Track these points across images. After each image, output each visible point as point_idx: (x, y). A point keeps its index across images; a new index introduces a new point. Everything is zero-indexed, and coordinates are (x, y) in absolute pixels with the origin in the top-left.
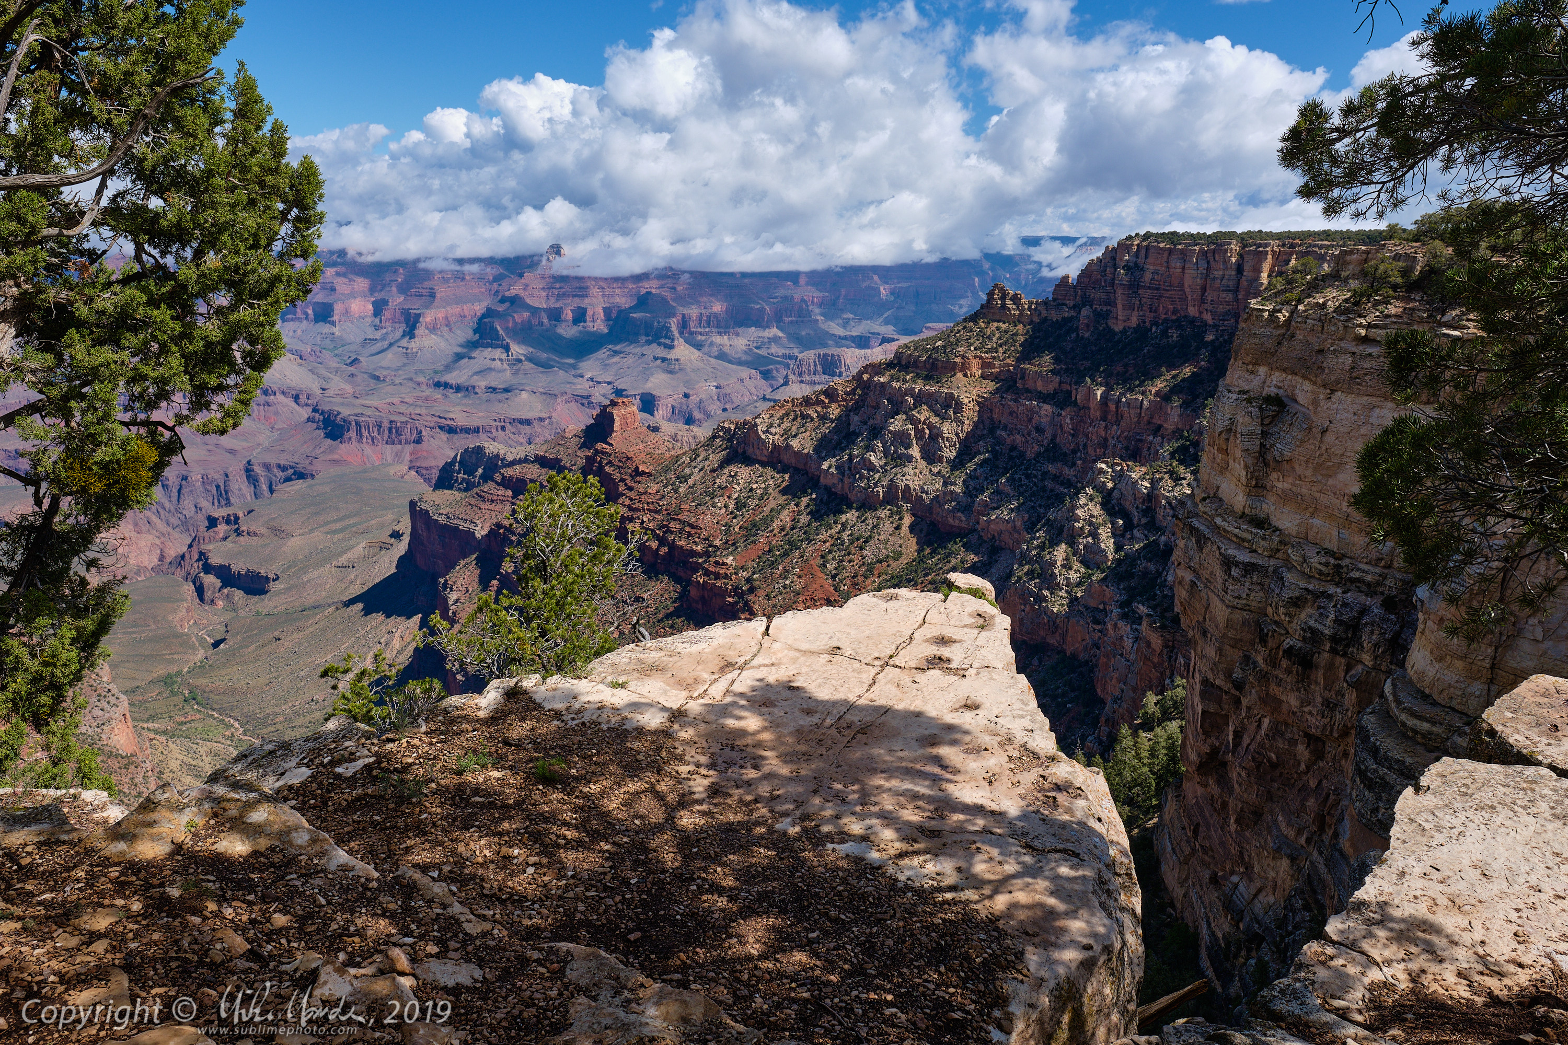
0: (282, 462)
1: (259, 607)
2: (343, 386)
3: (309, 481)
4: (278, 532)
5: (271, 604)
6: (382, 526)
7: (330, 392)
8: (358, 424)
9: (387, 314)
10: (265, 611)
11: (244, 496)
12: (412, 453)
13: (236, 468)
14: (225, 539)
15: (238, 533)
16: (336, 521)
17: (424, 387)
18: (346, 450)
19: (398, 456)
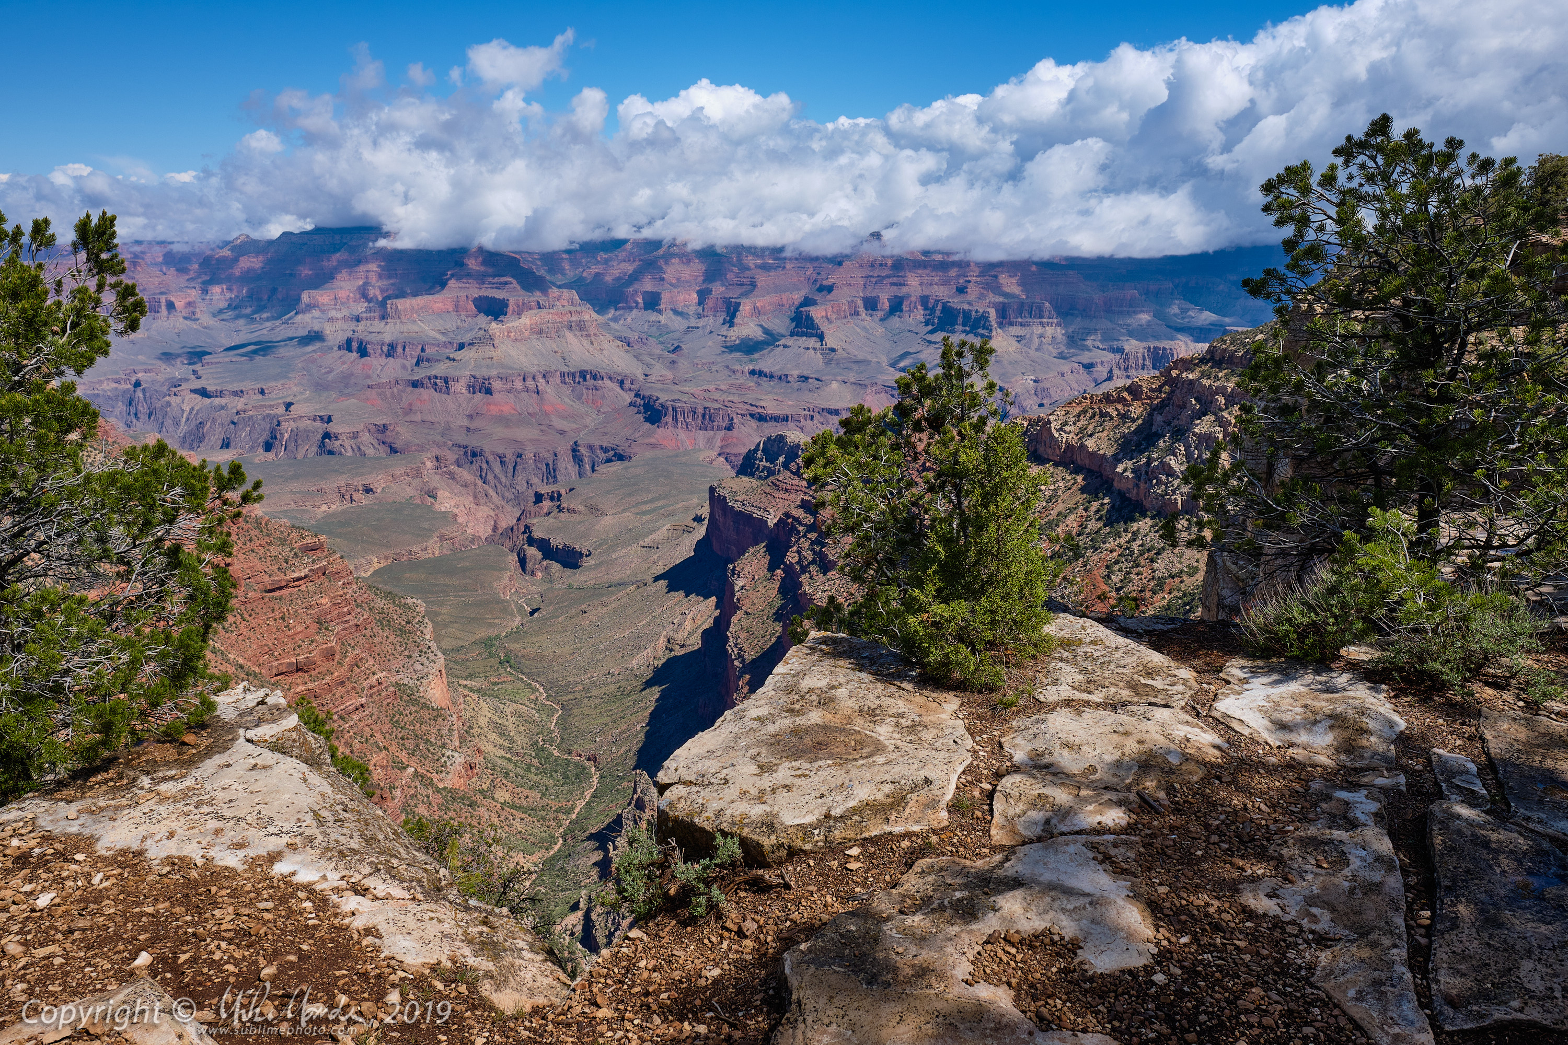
0: (605, 444)
1: (570, 581)
2: (664, 372)
3: (626, 463)
4: (595, 511)
5: (582, 579)
6: (687, 509)
7: (652, 378)
8: (674, 409)
9: (710, 303)
10: (576, 585)
11: (569, 474)
12: (723, 440)
13: (564, 448)
14: (548, 514)
15: (560, 509)
16: (645, 503)
17: (739, 375)
18: (663, 434)
19: (710, 441)
